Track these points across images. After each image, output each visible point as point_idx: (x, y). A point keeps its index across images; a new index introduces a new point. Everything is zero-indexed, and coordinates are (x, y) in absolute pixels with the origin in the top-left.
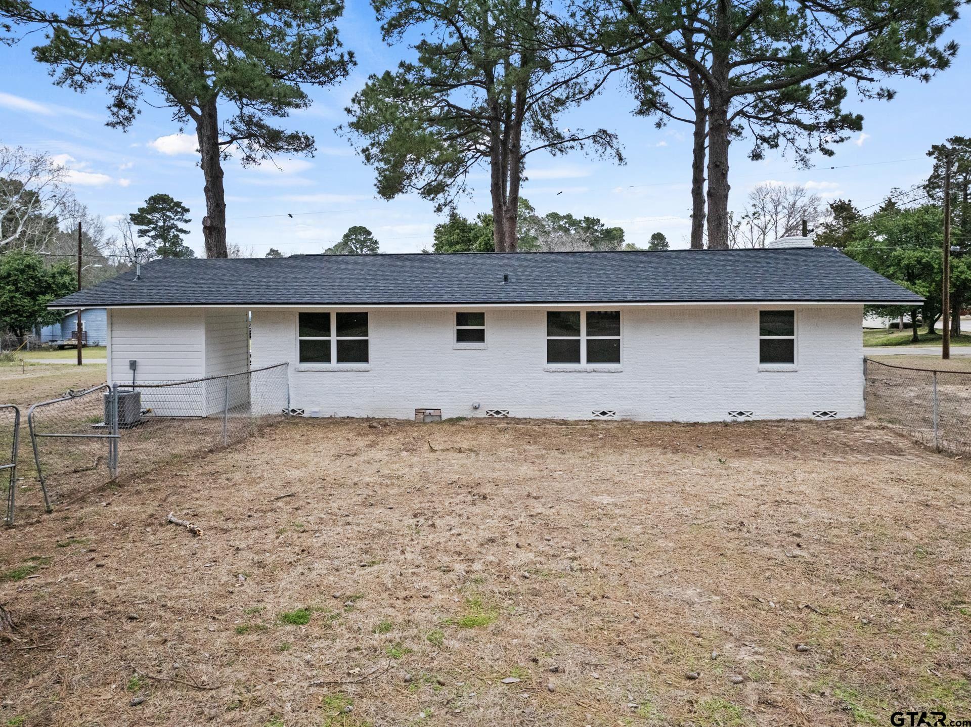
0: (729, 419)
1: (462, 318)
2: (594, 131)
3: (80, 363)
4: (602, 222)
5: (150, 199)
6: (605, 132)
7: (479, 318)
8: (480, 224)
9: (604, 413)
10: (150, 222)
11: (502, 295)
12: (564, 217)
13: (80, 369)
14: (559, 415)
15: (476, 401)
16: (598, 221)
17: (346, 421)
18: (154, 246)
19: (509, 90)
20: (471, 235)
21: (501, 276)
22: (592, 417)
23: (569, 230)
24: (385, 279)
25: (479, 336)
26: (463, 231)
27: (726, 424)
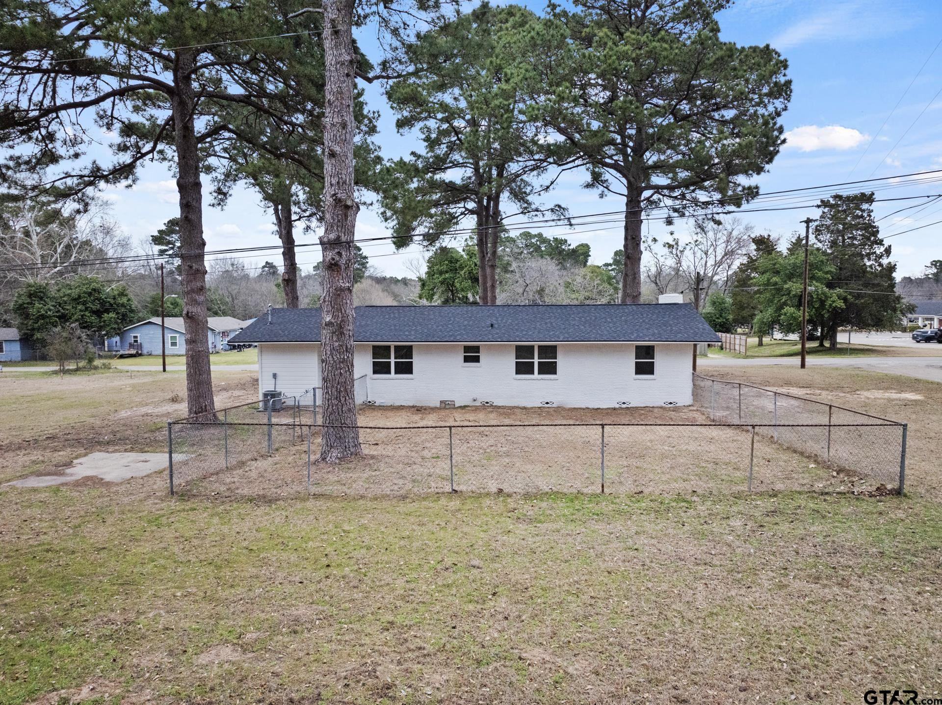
0: (617, 406)
1: (467, 349)
2: (552, 206)
3: (164, 370)
4: (569, 242)
5: (169, 222)
6: (559, 206)
7: (477, 349)
8: (465, 256)
9: (547, 403)
10: (169, 243)
11: (490, 337)
12: (535, 236)
13: (165, 375)
14: (522, 405)
15: (475, 396)
16: (566, 241)
17: (401, 408)
18: (173, 264)
19: (490, 169)
20: (458, 265)
21: (489, 323)
22: (541, 405)
23: (539, 247)
24: (421, 325)
25: (476, 359)
26: (451, 262)
27: (615, 409)
